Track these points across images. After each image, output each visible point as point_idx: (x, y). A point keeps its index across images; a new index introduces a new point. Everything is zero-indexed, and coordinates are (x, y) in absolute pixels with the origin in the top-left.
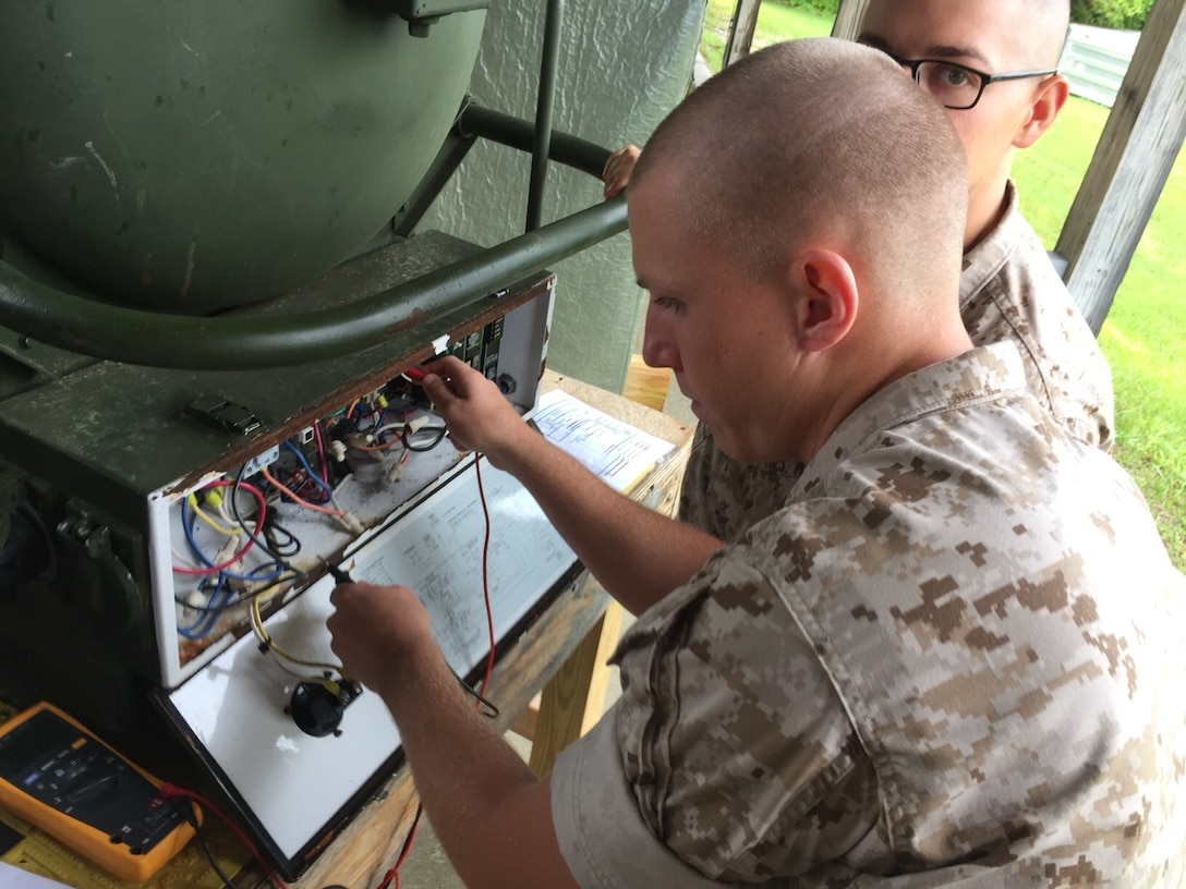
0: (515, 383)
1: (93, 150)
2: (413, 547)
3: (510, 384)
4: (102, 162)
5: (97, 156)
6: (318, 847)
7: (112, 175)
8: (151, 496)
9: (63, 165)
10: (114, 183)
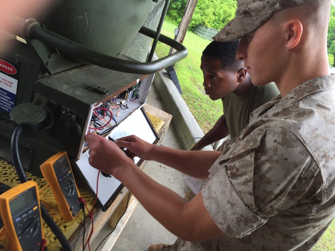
0: (139, 96)
1: (86, 15)
2: (121, 134)
3: (138, 96)
4: (87, 19)
5: (87, 17)
6: (109, 204)
7: (88, 23)
8: (91, 106)
9: (78, 18)
10: (87, 25)
